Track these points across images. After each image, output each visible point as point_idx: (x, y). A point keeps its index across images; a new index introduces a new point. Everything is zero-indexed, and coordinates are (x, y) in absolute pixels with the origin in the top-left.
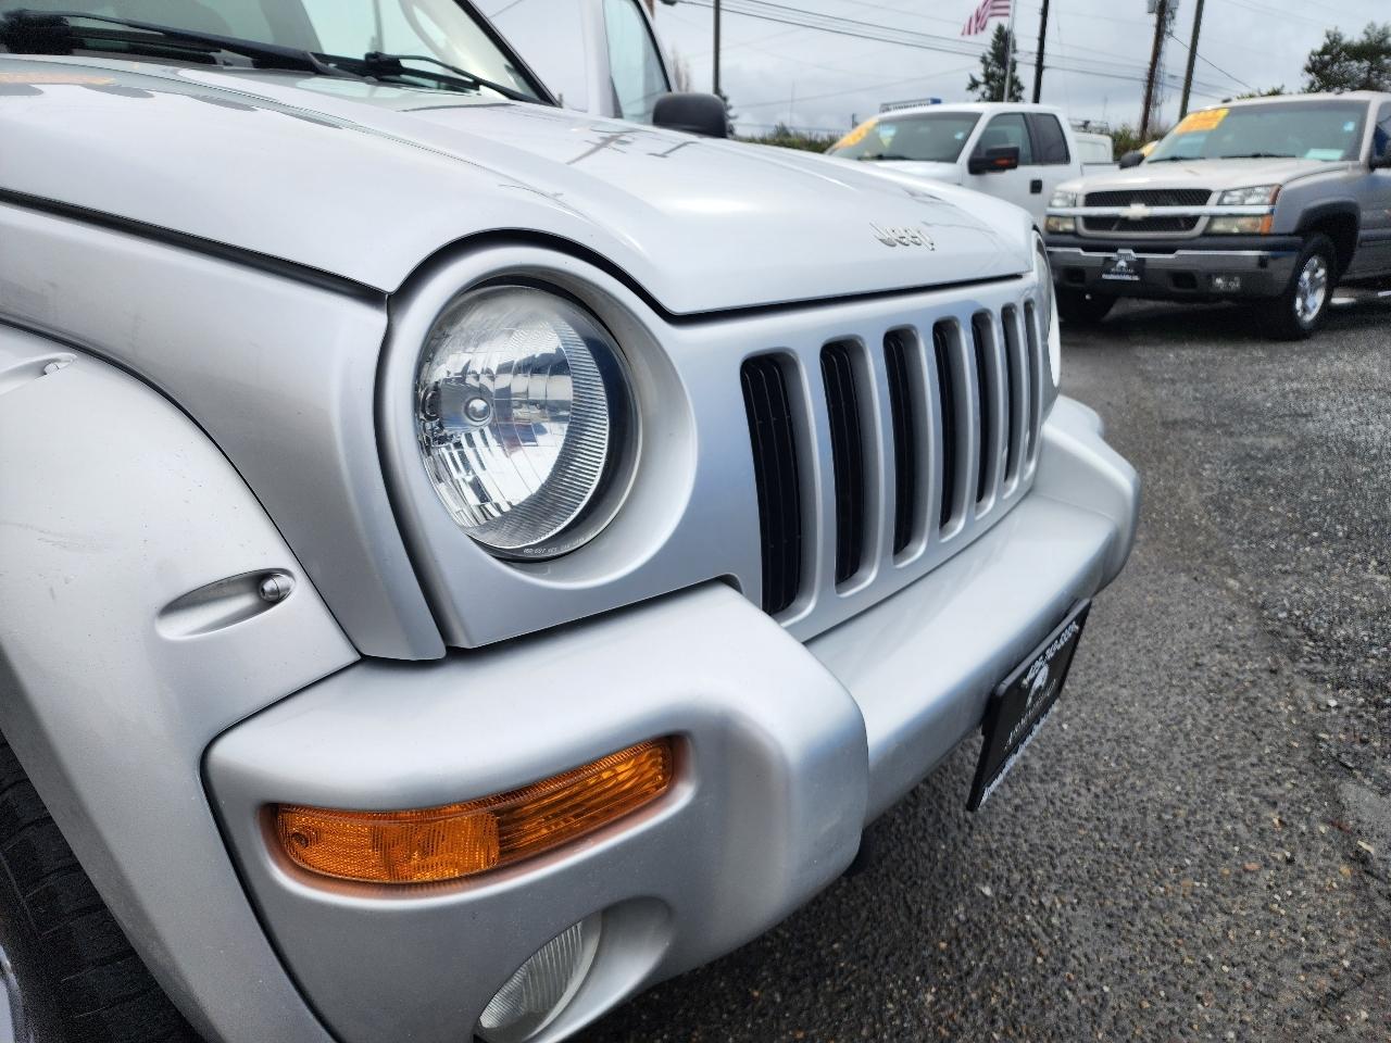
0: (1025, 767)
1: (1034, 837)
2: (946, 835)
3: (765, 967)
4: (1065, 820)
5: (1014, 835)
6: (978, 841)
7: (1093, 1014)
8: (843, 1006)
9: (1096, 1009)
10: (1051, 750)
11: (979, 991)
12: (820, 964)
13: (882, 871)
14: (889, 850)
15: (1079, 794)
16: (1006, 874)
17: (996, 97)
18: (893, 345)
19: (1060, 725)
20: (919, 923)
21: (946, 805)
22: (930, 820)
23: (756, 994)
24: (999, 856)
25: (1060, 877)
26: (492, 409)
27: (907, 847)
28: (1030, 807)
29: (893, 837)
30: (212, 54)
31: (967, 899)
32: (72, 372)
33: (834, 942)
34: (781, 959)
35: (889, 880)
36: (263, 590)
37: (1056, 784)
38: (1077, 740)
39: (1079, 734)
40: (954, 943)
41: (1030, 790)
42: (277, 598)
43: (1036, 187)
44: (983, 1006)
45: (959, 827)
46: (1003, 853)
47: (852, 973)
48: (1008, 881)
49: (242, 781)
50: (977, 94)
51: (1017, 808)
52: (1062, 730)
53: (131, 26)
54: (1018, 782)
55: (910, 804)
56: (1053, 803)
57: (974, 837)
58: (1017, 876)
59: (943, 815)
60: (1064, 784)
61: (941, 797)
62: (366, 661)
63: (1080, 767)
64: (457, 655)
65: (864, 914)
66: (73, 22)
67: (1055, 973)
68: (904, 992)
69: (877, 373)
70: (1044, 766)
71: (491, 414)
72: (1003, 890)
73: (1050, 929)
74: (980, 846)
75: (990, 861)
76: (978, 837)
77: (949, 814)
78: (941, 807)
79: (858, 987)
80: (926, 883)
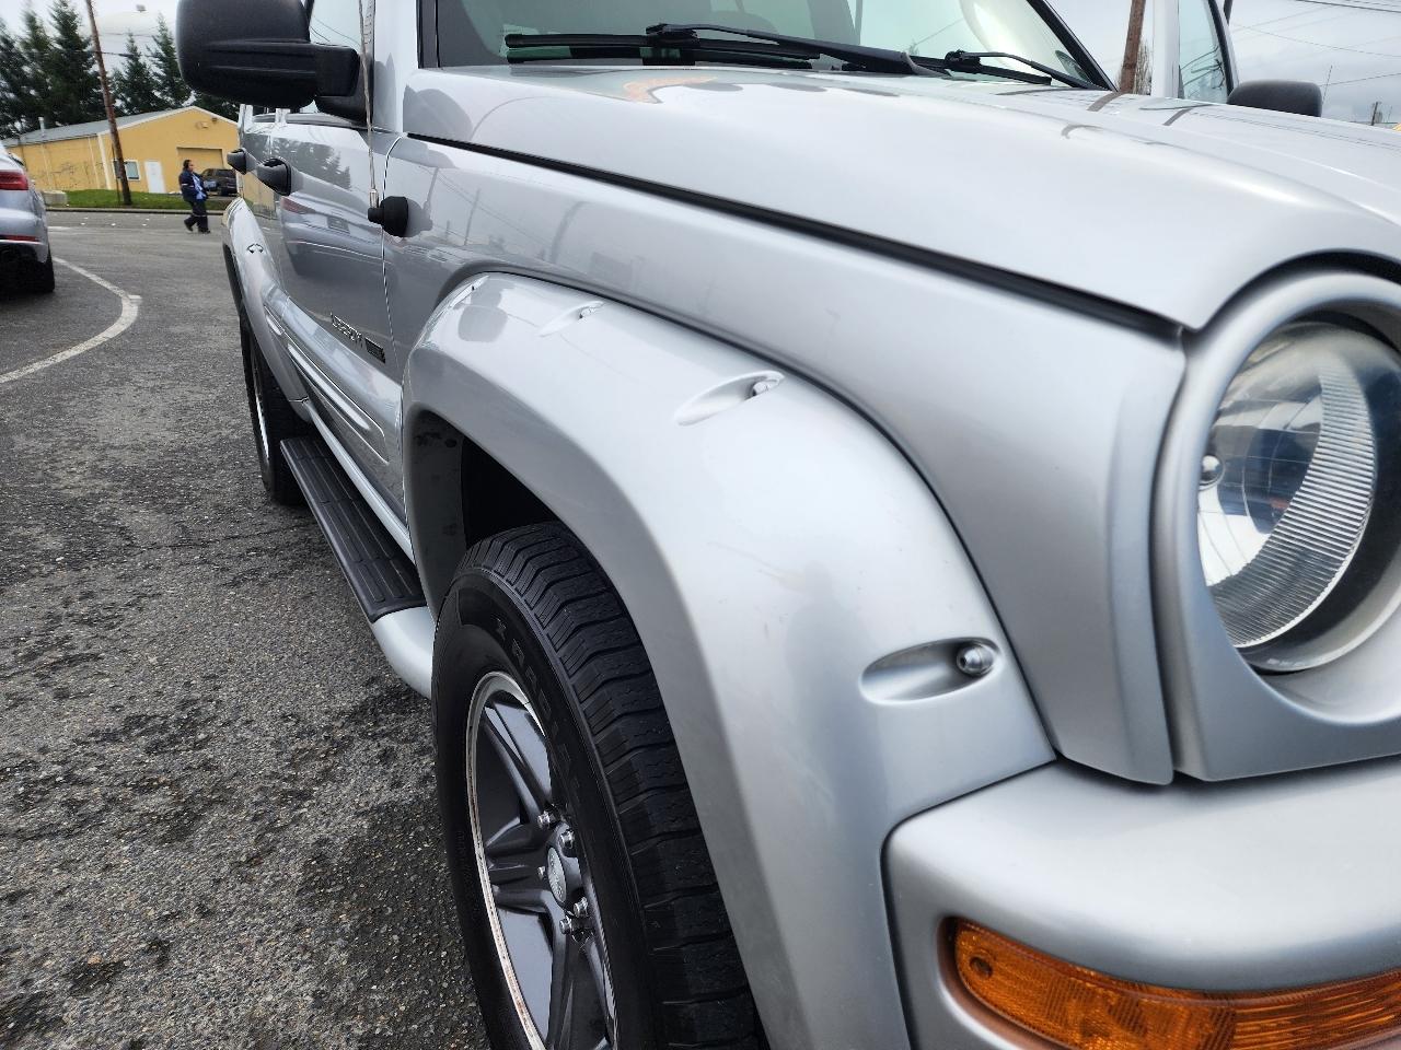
26: (1224, 470)
30: (810, 61)
32: (780, 396)
36: (963, 661)
42: (974, 674)
49: (926, 885)
53: (749, 36)
62: (1060, 762)
66: (701, 34)
71: (1221, 478)
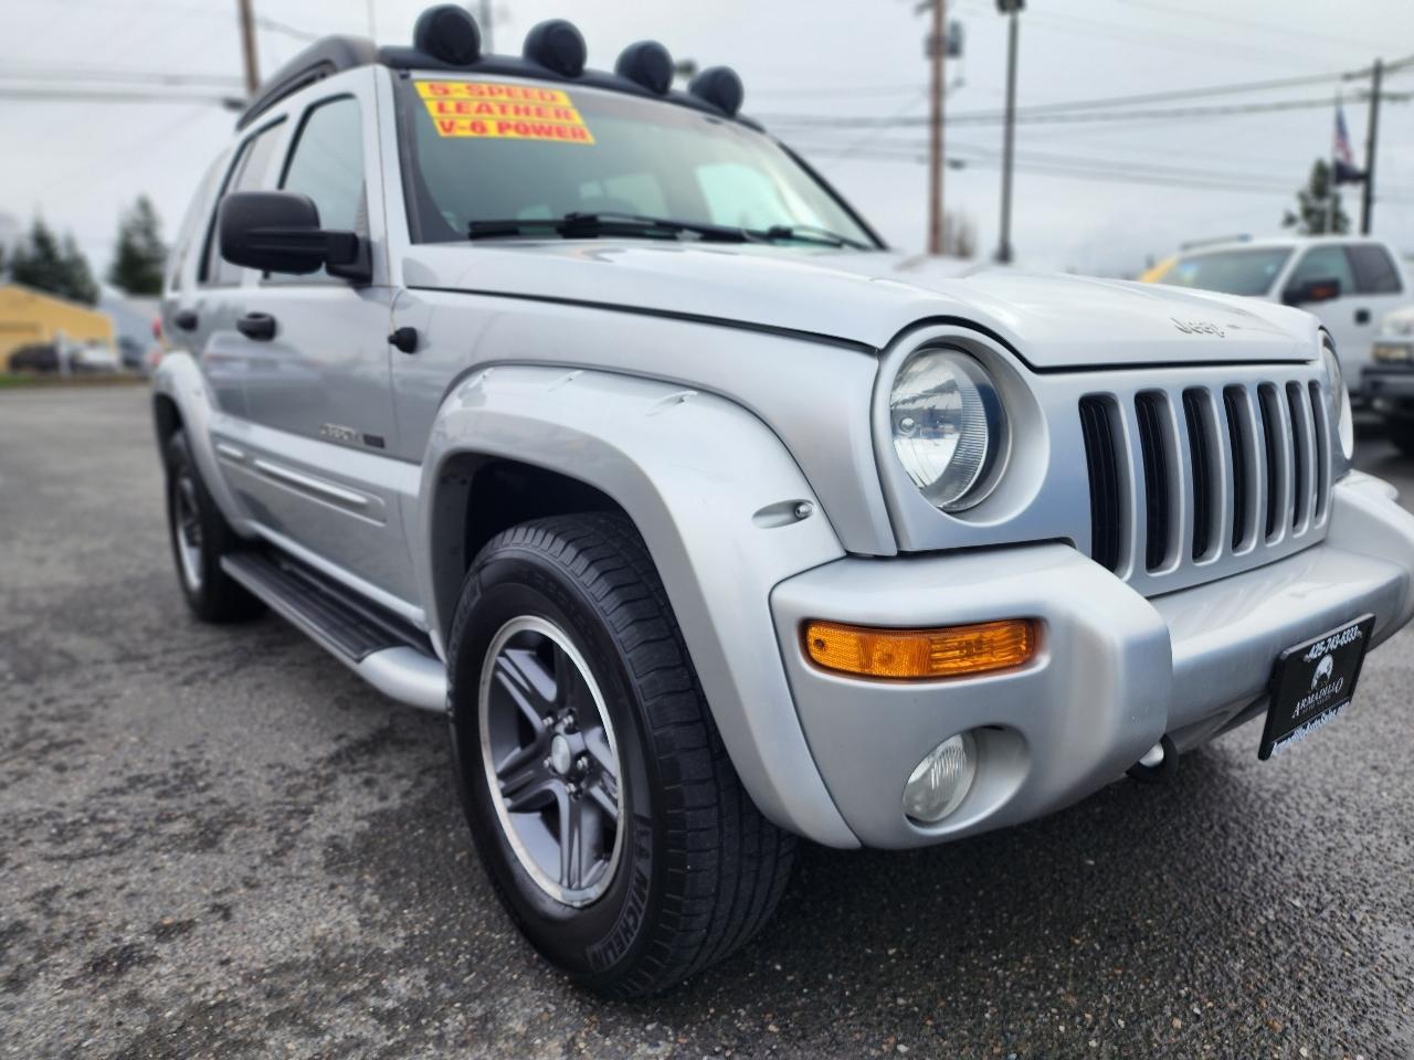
0: (1340, 821)
1: (1348, 872)
2: (1256, 861)
3: (1084, 926)
4: (1381, 863)
5: (1326, 868)
6: (1289, 868)
7: (1399, 995)
8: (1157, 960)
9: (1403, 993)
10: (1369, 811)
11: (1288, 968)
12: (1135, 930)
13: (1193, 878)
14: (1198, 865)
15: (1397, 846)
16: (1316, 894)
17: (1318, 229)
18: (1191, 401)
19: (1379, 792)
20: (1229, 917)
21: (1256, 840)
22: (1240, 849)
23: (1077, 941)
24: (1310, 880)
25: (1372, 902)
27: (1216, 865)
28: (1344, 850)
29: (1204, 858)
31: (1277, 907)
33: (1148, 918)
34: (1099, 924)
35: (1199, 885)
36: (798, 511)
37: (1373, 836)
38: (1397, 806)
39: (1400, 801)
40: (1264, 934)
41: (1345, 838)
42: (806, 516)
43: (1362, 317)
44: (1290, 977)
45: (1269, 856)
46: (1314, 879)
47: (1164, 940)
48: (1318, 899)
49: (789, 607)
50: (1294, 229)
51: (1329, 849)
52: (1382, 797)
54: (1332, 831)
55: (1221, 836)
56: (1368, 850)
57: (1285, 865)
58: (1327, 896)
59: (1253, 846)
60: (1381, 837)
61: (1251, 833)
62: (851, 556)
63: (1398, 825)
64: (905, 556)
65: (1175, 905)
67: (1362, 964)
68: (1215, 959)
69: (1178, 420)
70: (1360, 822)
72: (1313, 903)
73: (1360, 937)
74: (1291, 872)
75: (1300, 883)
76: (1289, 865)
77: (1259, 846)
78: (1251, 840)
79: (1171, 950)
80: (1236, 891)
